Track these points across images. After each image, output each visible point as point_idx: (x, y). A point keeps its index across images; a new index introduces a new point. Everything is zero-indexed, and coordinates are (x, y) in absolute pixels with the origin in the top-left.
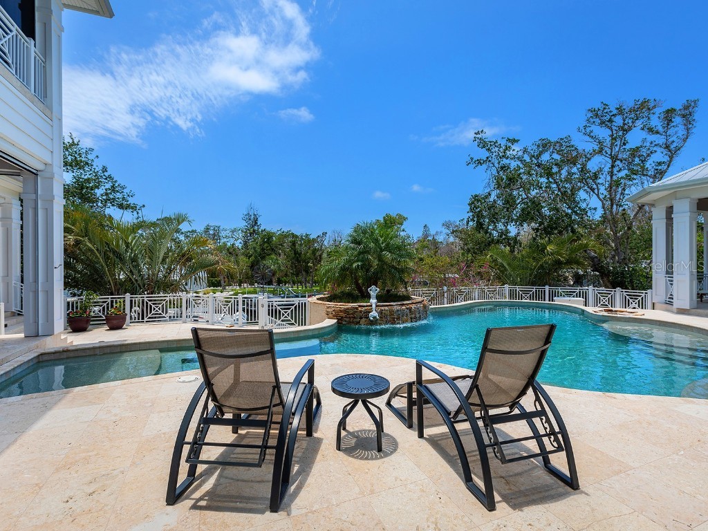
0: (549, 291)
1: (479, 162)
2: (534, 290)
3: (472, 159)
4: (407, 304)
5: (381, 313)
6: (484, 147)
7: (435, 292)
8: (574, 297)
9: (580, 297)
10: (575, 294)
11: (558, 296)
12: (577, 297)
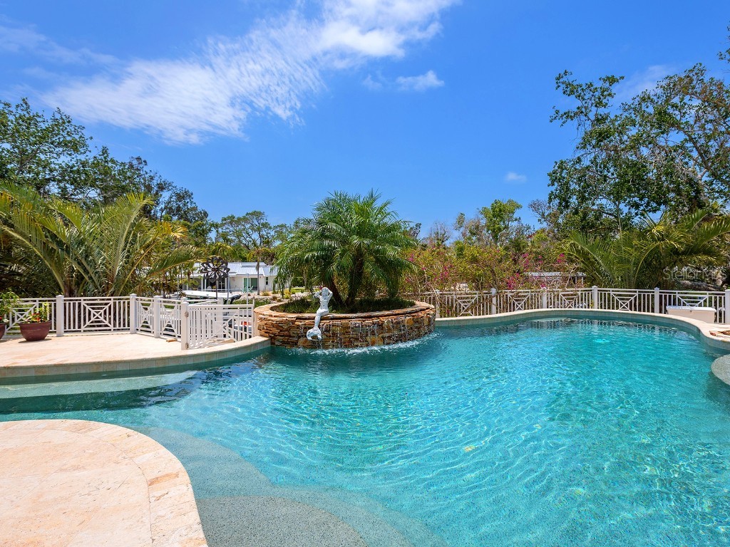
0: (661, 296)
1: (568, 115)
2: (637, 294)
3: (557, 112)
4: (378, 317)
5: (326, 331)
6: (572, 92)
7: (477, 296)
8: (700, 305)
9: (710, 306)
10: (702, 301)
11: (674, 304)
12: (705, 306)
